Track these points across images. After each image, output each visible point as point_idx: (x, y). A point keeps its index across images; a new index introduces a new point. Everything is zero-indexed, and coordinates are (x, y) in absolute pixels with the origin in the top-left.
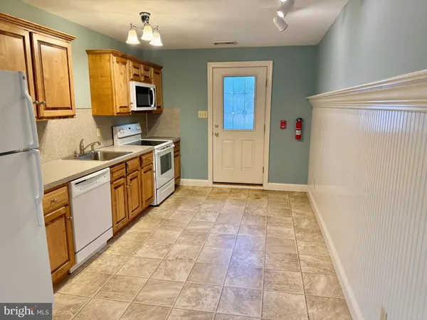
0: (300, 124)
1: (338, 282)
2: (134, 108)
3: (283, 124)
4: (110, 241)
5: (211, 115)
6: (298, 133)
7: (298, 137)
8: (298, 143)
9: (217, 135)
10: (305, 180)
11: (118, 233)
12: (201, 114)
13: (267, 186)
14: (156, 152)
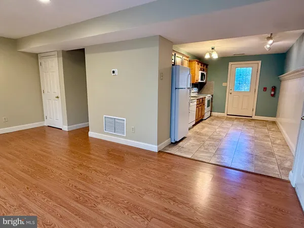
0: (274, 89)
1: (284, 139)
2: (200, 81)
3: (265, 89)
4: (194, 125)
5: (228, 84)
6: (273, 93)
7: (273, 95)
8: (273, 98)
9: (231, 93)
10: (275, 116)
11: (197, 123)
12: (224, 84)
13: (254, 117)
14: (207, 98)
